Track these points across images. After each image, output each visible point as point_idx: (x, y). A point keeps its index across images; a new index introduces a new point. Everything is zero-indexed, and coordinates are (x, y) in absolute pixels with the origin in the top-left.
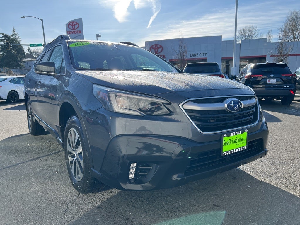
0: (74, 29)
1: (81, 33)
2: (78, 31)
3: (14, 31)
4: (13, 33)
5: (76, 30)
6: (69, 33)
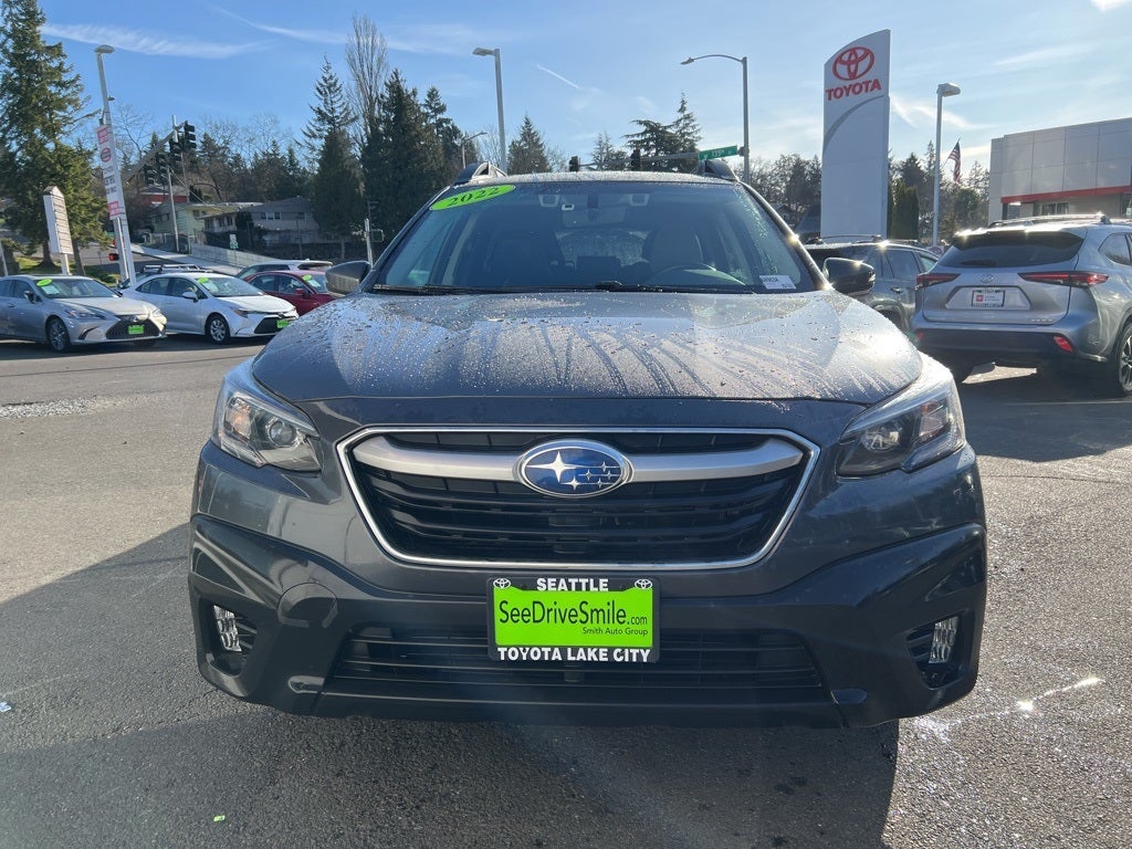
0: (853, 76)
1: (880, 88)
2: (867, 83)
3: (682, 109)
4: (681, 116)
5: (860, 80)
6: (835, 95)
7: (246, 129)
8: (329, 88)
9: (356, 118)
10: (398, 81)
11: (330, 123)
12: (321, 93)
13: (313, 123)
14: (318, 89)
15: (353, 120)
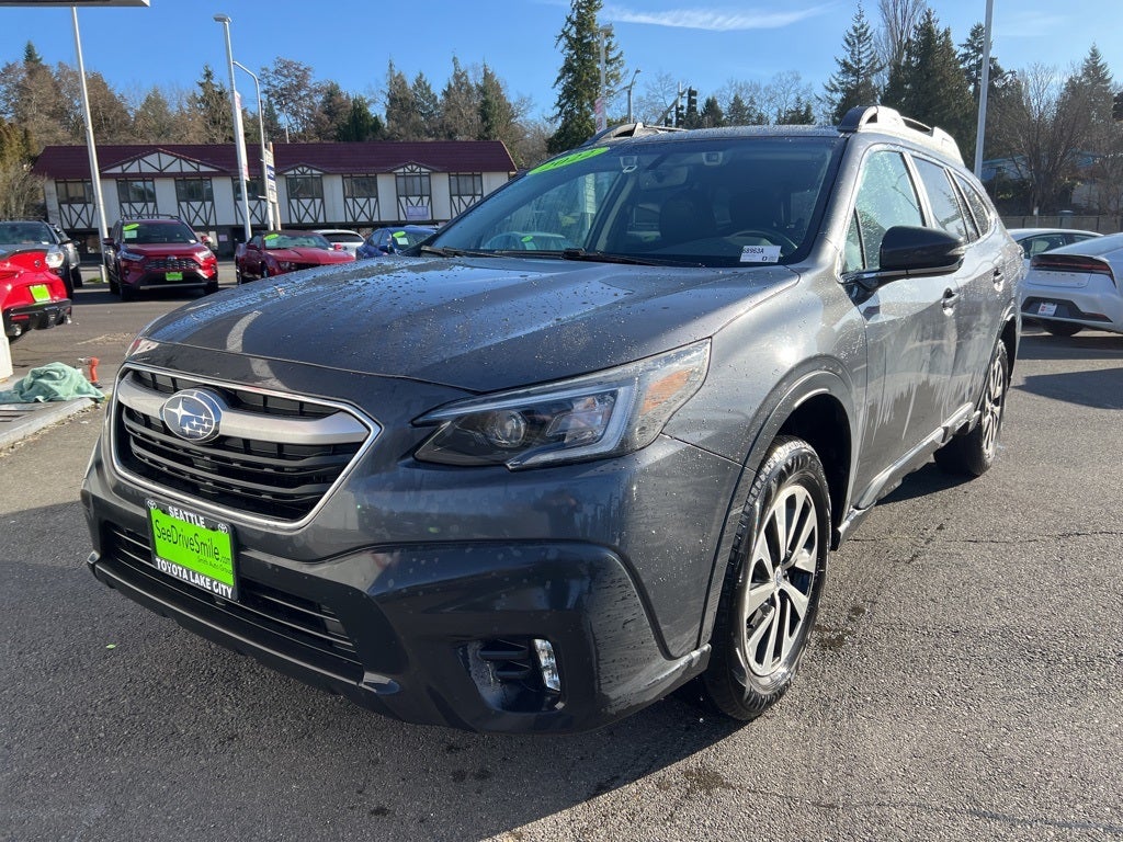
7: (767, 89)
8: (859, 37)
9: (882, 68)
10: (930, 22)
11: (854, 75)
12: (849, 44)
13: (837, 76)
14: (847, 40)
15: (879, 70)
